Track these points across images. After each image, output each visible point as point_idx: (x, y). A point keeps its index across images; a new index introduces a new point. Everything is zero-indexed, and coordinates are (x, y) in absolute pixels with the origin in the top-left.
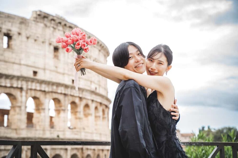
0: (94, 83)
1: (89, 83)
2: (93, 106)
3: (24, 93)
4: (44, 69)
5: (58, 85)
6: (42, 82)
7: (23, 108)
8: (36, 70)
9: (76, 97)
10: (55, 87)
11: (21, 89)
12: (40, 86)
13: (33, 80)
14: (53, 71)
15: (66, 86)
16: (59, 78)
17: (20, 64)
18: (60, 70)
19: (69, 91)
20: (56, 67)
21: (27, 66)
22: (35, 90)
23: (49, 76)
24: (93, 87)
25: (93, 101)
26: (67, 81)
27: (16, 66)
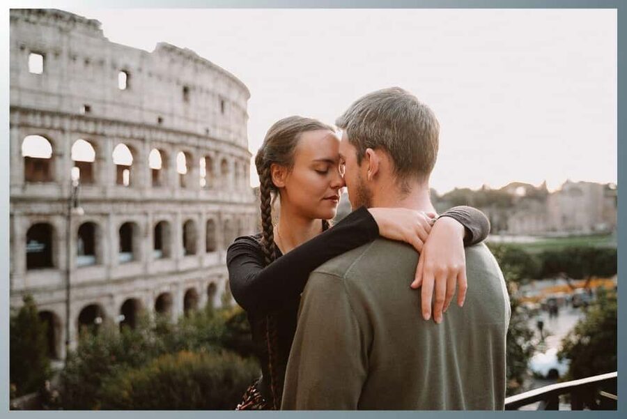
0: (233, 132)
1: (226, 133)
2: (231, 161)
3: (147, 146)
4: (172, 115)
5: (189, 134)
6: (168, 131)
8: (161, 116)
10: (184, 138)
11: (143, 140)
12: (167, 137)
13: (157, 129)
14: (183, 118)
15: (198, 137)
16: (190, 127)
17: (141, 109)
18: (192, 116)
19: (202, 143)
20: (186, 112)
21: (150, 111)
22: (161, 142)
23: (178, 124)
24: (232, 137)
25: (232, 155)
26: (200, 130)
27: (137, 112)
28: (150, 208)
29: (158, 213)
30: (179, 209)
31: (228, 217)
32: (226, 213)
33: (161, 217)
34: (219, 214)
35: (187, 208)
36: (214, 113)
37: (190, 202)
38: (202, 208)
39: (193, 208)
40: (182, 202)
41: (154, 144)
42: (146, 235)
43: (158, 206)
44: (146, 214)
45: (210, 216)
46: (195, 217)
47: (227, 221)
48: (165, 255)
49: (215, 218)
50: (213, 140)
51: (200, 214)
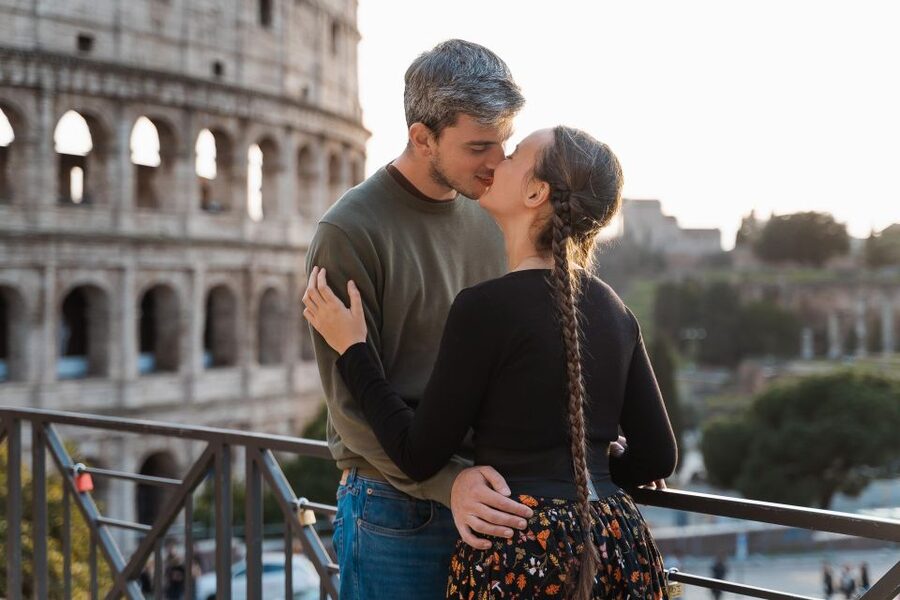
0: (297, 71)
1: (276, 73)
2: (290, 146)
3: (47, 104)
4: (116, 30)
5: (162, 77)
6: (105, 69)
7: (45, 147)
8: (86, 31)
9: (227, 116)
10: (150, 87)
11: (37, 90)
12: (102, 82)
13: (74, 64)
14: (148, 35)
15: (191, 83)
16: (167, 59)
17: (34, 15)
18: (173, 32)
19: (199, 98)
20: (158, 23)
21: (57, 19)
22: (85, 93)
23: (129, 51)
24: (293, 85)
25: (289, 129)
26: (196, 65)
27: (21, 23)
28: (50, 255)
29: (73, 266)
30: (128, 260)
31: (275, 281)
32: (265, 272)
33: (81, 277)
34: (245, 272)
35: (150, 257)
36: (239, 25)
37: (161, 243)
38: (195, 258)
39: (167, 259)
40: (138, 243)
41: (65, 99)
42: (39, 319)
43: (68, 250)
44: (40, 269)
45: (219, 278)
46: (177, 281)
47: (270, 291)
48: (96, 370)
49: (236, 285)
50: (234, 91)
51: (189, 272)
